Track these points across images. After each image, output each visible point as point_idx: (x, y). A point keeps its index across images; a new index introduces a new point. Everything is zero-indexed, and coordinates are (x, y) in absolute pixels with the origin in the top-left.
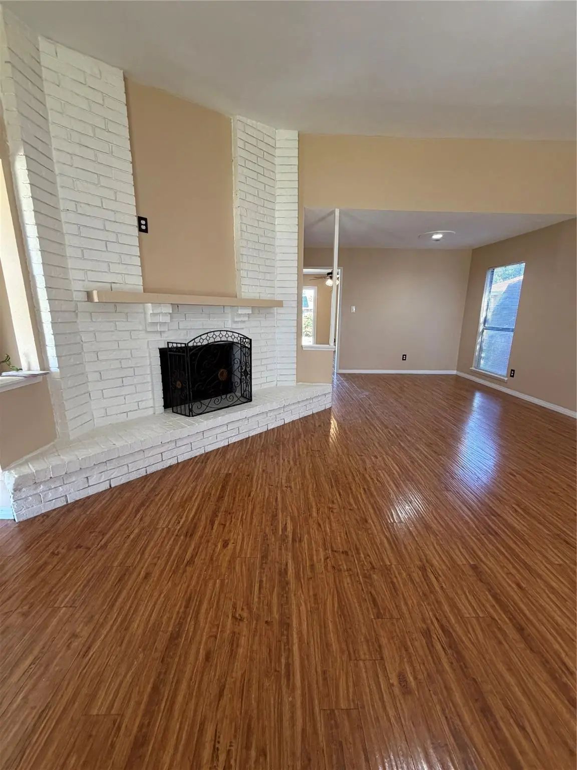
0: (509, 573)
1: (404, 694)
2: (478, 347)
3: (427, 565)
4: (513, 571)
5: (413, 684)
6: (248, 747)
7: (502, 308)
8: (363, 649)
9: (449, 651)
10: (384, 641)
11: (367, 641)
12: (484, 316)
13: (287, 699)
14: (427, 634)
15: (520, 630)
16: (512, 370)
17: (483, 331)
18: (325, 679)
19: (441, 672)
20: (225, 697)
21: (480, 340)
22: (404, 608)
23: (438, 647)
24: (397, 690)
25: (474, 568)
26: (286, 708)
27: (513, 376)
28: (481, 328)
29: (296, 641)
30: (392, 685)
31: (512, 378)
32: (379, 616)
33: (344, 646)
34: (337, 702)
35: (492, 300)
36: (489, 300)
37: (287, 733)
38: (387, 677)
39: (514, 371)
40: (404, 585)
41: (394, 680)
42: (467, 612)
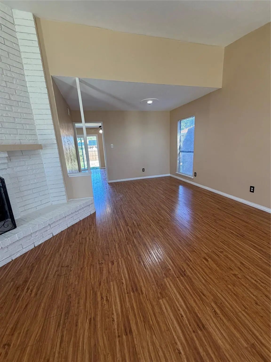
2: (178, 161)
7: (186, 141)
12: (179, 146)
16: (195, 173)
17: (179, 153)
21: (179, 158)
27: (196, 176)
28: (178, 151)
31: (195, 177)
35: (182, 137)
36: (180, 137)
39: (196, 173)
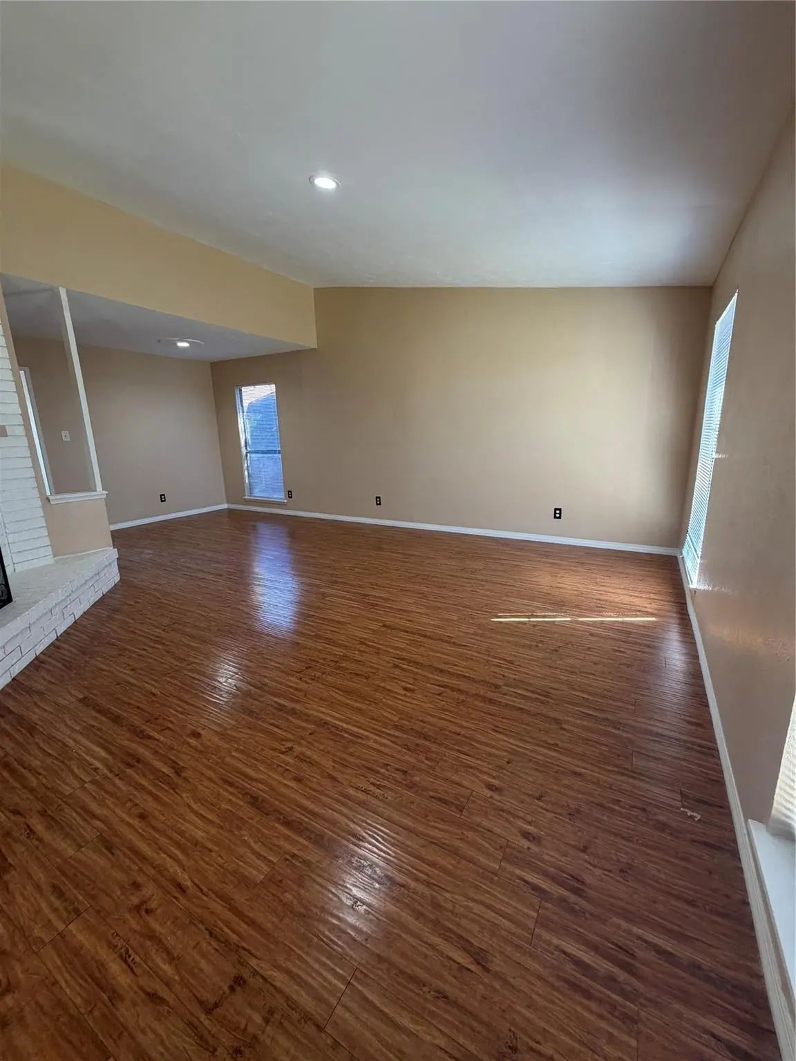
0: (401, 618)
1: (413, 693)
2: (246, 473)
3: (362, 640)
4: (401, 616)
5: (412, 687)
6: (378, 772)
7: (259, 430)
8: (378, 695)
9: (411, 665)
10: (383, 684)
11: (375, 691)
12: (244, 439)
13: (371, 743)
14: (396, 666)
15: (425, 636)
16: (289, 491)
17: (247, 456)
18: (376, 720)
19: (417, 674)
20: (338, 776)
21: (246, 465)
22: (375, 666)
23: (406, 667)
24: (408, 694)
25: (384, 626)
26: (375, 746)
27: (293, 497)
29: (341, 724)
30: (405, 694)
31: (290, 499)
32: (367, 678)
33: (367, 703)
34: (392, 721)
37: (387, 750)
38: (400, 694)
39: (291, 491)
40: (362, 656)
41: (404, 692)
42: (403, 646)
